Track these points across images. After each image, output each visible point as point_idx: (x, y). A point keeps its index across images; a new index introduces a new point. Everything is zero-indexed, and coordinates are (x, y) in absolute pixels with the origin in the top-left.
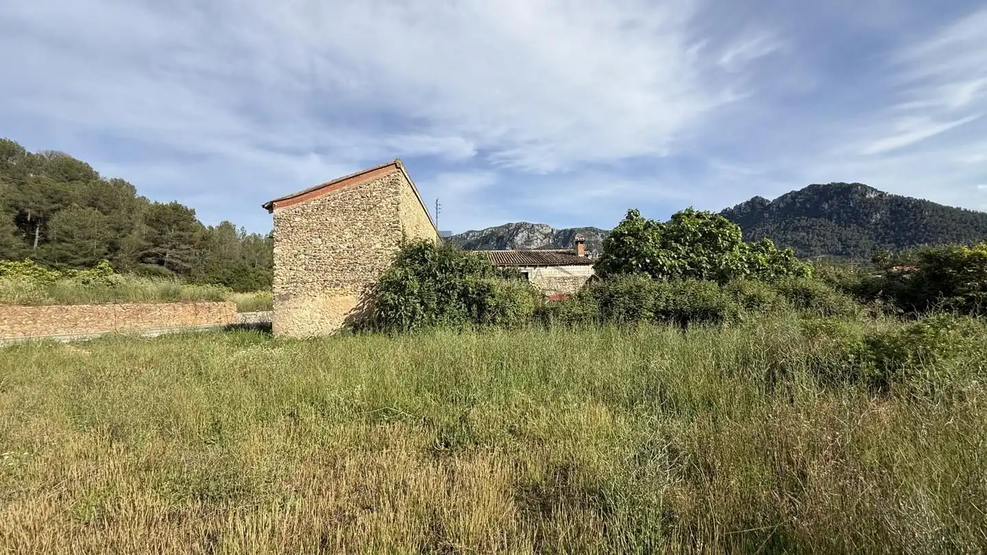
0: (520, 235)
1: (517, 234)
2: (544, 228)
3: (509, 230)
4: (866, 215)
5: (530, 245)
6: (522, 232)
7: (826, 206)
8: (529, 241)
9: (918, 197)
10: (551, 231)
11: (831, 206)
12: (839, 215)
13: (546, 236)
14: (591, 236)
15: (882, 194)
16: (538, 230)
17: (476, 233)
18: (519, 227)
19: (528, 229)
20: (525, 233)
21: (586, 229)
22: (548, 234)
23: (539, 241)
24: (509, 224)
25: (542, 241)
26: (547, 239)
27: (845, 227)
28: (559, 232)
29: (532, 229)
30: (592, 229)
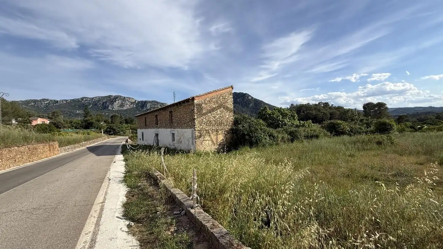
0: (117, 102)
1: (115, 101)
2: (131, 99)
3: (110, 99)
4: (249, 104)
5: (123, 107)
6: (118, 100)
7: (239, 100)
8: (122, 105)
9: (261, 100)
10: (134, 101)
11: (240, 100)
12: (242, 103)
13: (132, 103)
14: (155, 105)
15: (252, 98)
16: (127, 100)
17: (89, 99)
18: (116, 98)
19: (122, 99)
20: (120, 101)
21: (153, 101)
22: (133, 102)
23: (128, 106)
24: (110, 96)
25: (130, 106)
26: (132, 105)
27: (243, 107)
28: (139, 102)
29: (124, 99)
30: (155, 102)
